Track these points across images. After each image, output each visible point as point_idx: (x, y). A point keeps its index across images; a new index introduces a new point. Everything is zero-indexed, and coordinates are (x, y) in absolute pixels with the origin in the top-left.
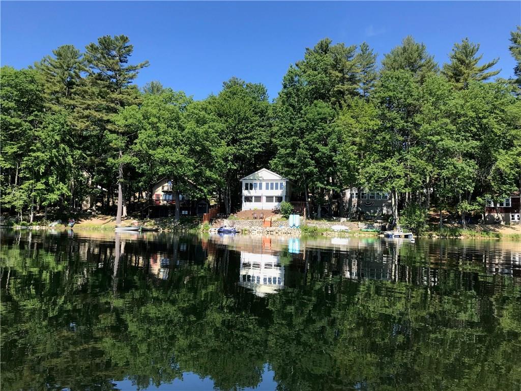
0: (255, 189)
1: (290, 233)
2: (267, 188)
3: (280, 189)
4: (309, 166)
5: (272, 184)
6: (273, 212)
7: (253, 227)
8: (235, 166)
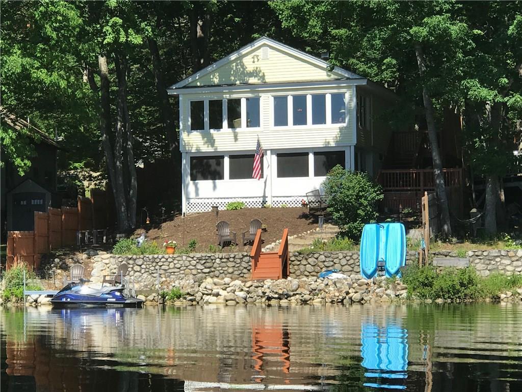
0: (231, 126)
1: (361, 302)
2: (281, 120)
3: (335, 120)
4: (431, 13)
5: (300, 102)
6: (304, 216)
7: (208, 282)
8: (139, 31)
